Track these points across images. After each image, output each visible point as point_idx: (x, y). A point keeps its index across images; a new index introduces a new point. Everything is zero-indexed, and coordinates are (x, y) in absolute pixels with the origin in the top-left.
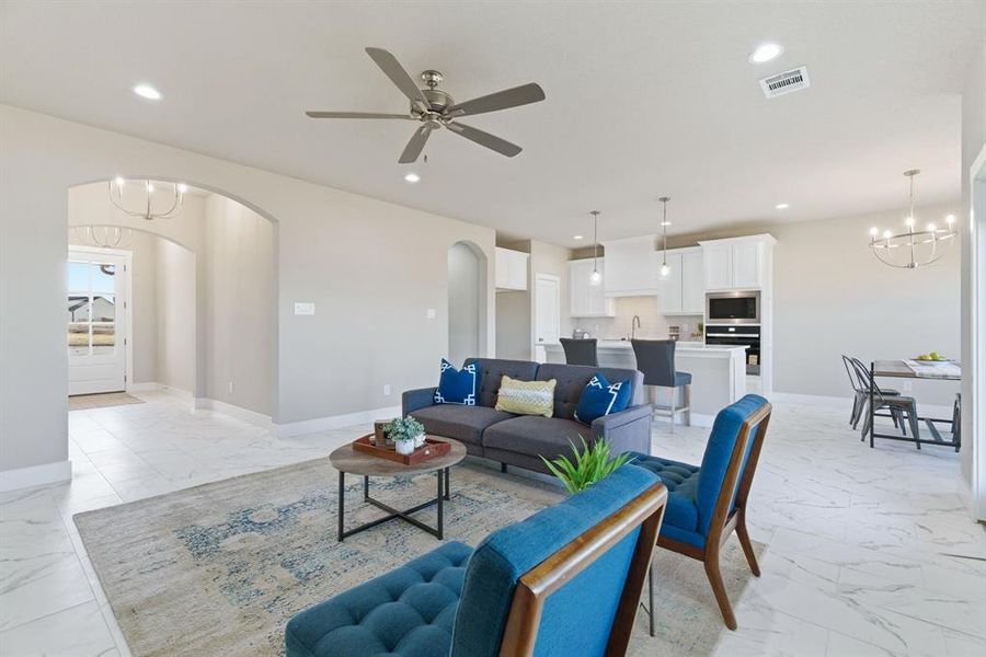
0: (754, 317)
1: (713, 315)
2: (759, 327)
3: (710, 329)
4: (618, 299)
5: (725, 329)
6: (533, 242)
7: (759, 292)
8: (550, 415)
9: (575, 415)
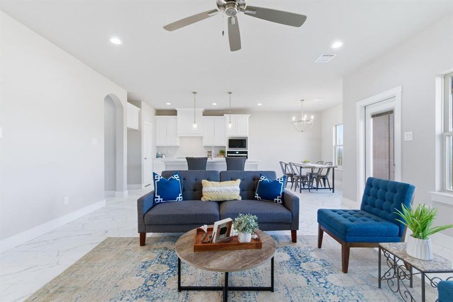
0: (245, 147)
1: (230, 146)
2: (247, 152)
3: (229, 152)
4: (181, 137)
5: (234, 152)
6: (142, 102)
7: (247, 137)
8: (240, 198)
9: (257, 197)
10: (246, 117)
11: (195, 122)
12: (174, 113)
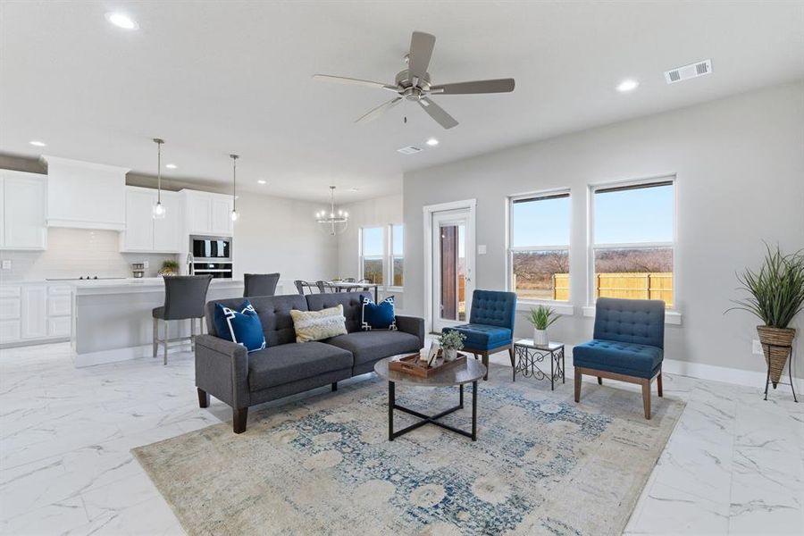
0: (227, 257)
3: (196, 266)
5: (206, 266)
7: (232, 238)
8: (346, 332)
9: (367, 326)
10: (227, 200)
11: (159, 203)
12: (36, 166)
